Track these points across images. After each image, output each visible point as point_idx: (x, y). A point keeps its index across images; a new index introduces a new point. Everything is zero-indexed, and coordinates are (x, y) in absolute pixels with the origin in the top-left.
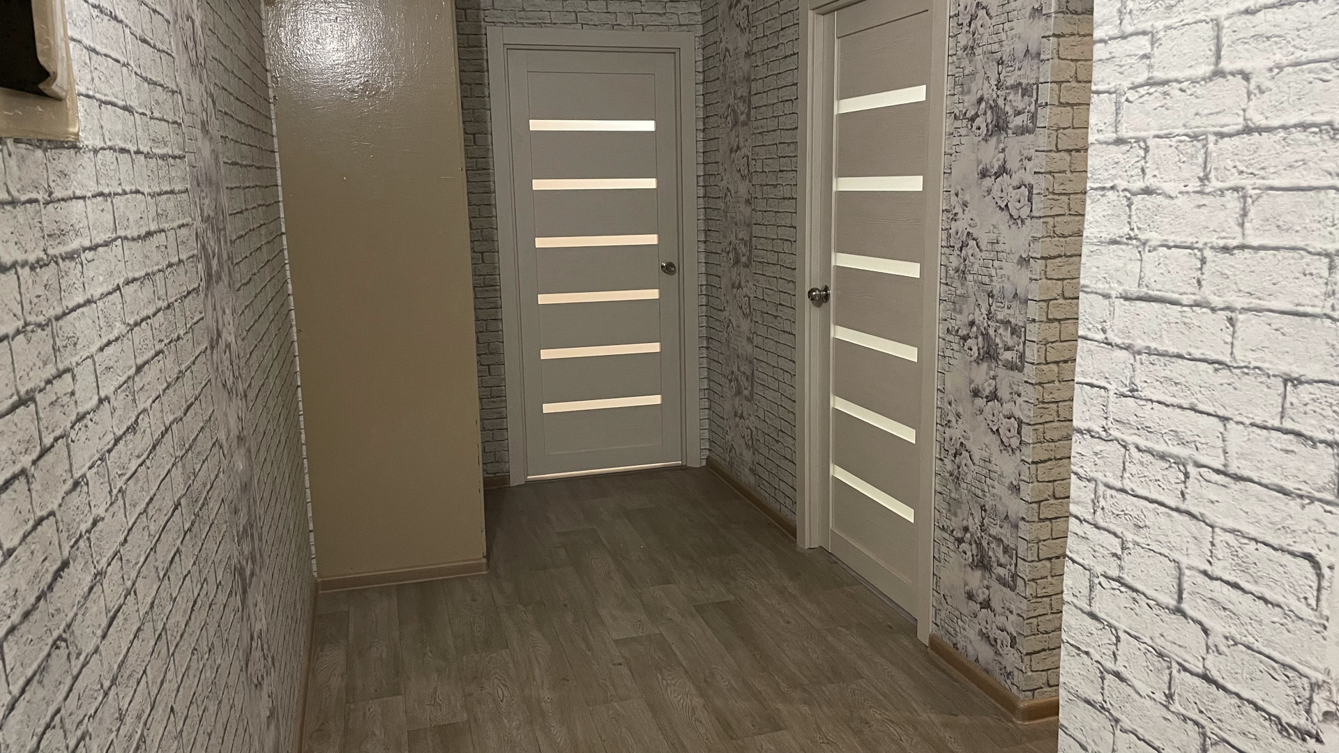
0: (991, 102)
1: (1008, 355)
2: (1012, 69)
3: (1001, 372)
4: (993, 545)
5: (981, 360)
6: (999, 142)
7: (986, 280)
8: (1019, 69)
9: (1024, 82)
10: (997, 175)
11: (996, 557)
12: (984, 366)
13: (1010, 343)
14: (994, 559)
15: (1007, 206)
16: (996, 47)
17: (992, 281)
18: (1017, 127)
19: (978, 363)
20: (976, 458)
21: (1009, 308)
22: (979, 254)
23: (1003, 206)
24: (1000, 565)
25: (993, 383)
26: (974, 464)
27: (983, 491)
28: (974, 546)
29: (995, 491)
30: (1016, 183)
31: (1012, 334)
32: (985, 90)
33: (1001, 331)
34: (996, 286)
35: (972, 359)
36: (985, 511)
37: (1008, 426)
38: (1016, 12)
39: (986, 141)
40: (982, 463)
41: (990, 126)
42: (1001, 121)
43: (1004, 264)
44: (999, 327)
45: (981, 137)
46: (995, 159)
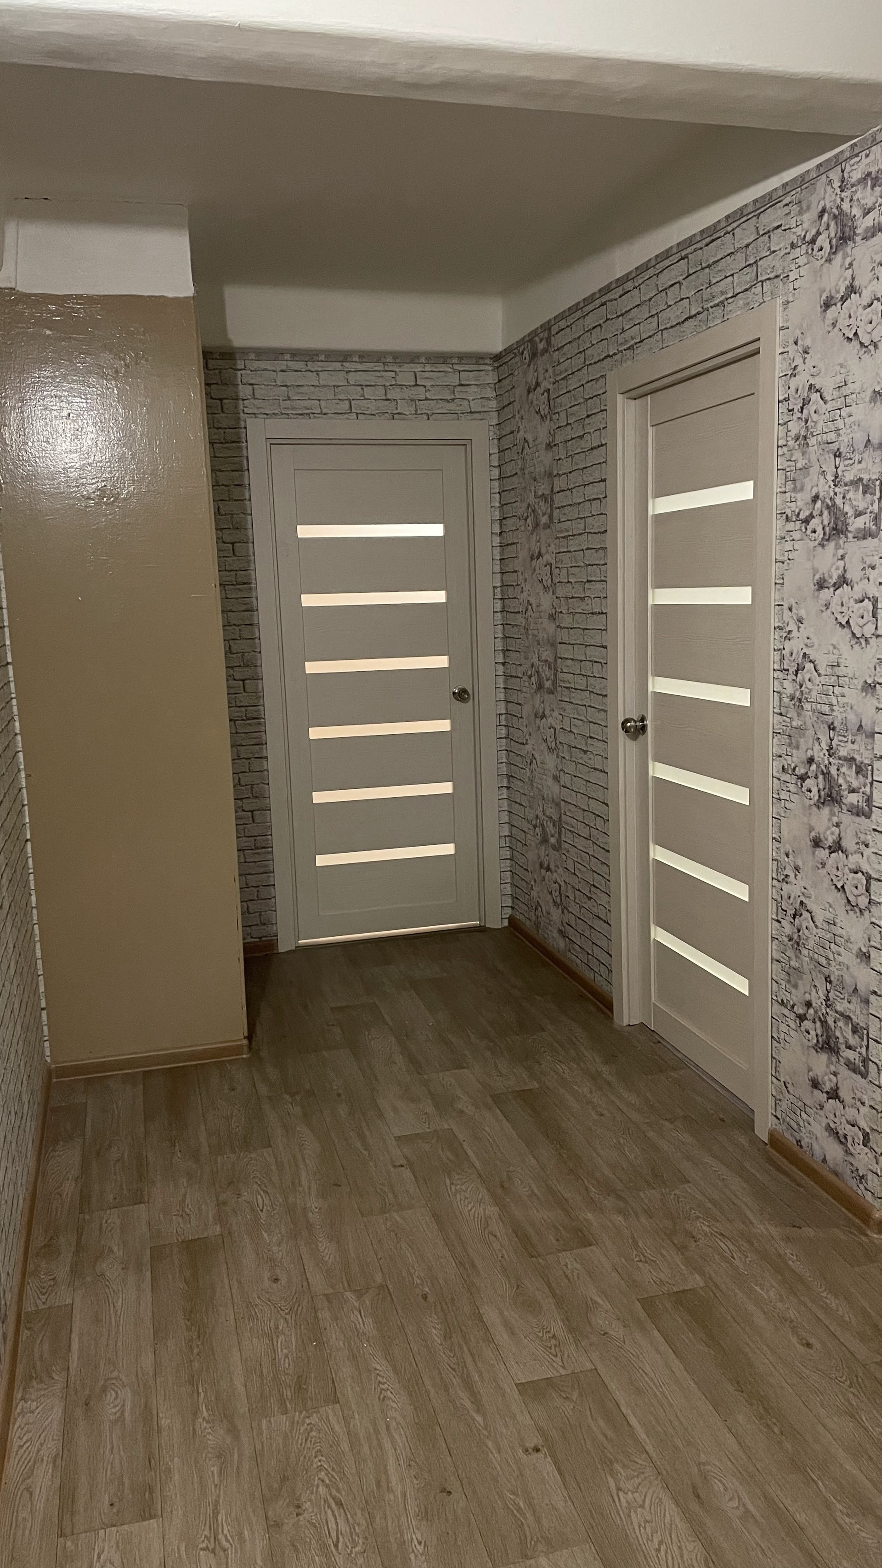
0: (828, 501)
1: (853, 799)
2: (851, 462)
3: (847, 818)
4: (840, 1024)
5: (823, 803)
6: (838, 547)
7: (826, 709)
8: (860, 462)
9: (866, 477)
10: (837, 586)
11: (844, 1037)
12: (826, 811)
13: (855, 784)
14: (841, 1040)
15: (848, 622)
16: (832, 436)
17: (832, 710)
18: (858, 530)
19: (819, 808)
20: (819, 920)
21: (853, 743)
22: (817, 680)
23: (844, 623)
24: (849, 1047)
25: (836, 830)
26: (816, 926)
27: (827, 958)
28: (818, 1024)
29: (840, 959)
30: (858, 596)
31: (857, 773)
32: (820, 486)
33: (844, 769)
34: (838, 716)
35: (812, 802)
36: (830, 982)
37: (855, 882)
38: (854, 396)
39: (823, 546)
40: (826, 926)
41: (827, 529)
42: (840, 523)
43: (846, 690)
44: (843, 765)
45: (817, 542)
46: (834, 567)
